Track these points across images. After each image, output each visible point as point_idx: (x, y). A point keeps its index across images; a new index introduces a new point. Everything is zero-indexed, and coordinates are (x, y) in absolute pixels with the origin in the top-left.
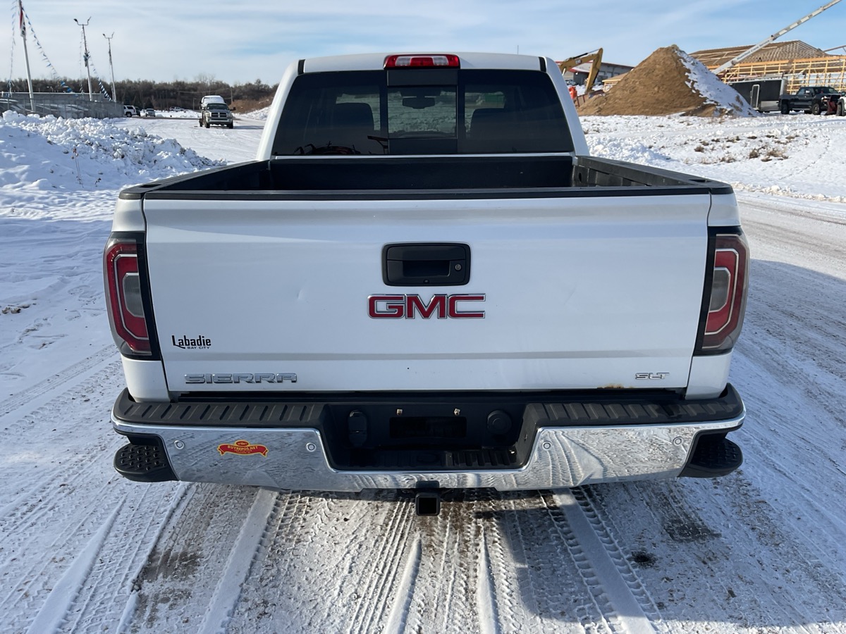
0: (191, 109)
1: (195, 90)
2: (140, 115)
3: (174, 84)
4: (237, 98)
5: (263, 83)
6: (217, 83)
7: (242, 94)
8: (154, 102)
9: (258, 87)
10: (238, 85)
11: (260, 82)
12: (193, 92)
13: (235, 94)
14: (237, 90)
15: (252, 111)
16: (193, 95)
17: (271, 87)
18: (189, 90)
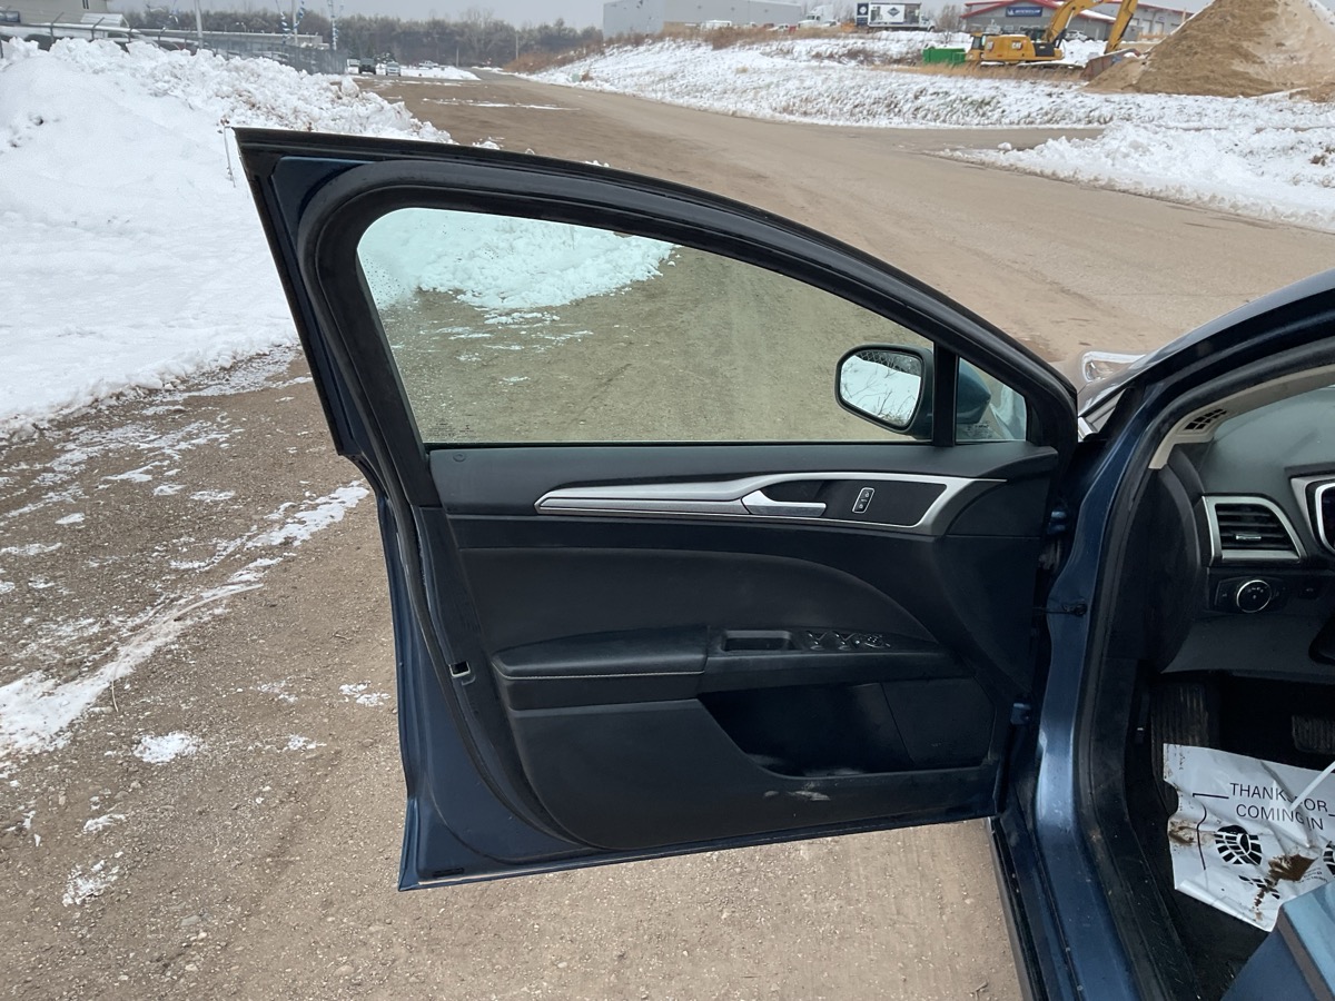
0: (454, 65)
1: (462, 34)
2: (375, 73)
3: (429, 24)
4: (526, 48)
5: (567, 25)
6: (496, 24)
7: (533, 43)
8: (397, 52)
9: (559, 31)
10: (528, 28)
11: (562, 24)
12: (458, 38)
13: (524, 42)
14: (526, 36)
15: (546, 71)
16: (457, 42)
17: (579, 32)
18: (452, 33)
